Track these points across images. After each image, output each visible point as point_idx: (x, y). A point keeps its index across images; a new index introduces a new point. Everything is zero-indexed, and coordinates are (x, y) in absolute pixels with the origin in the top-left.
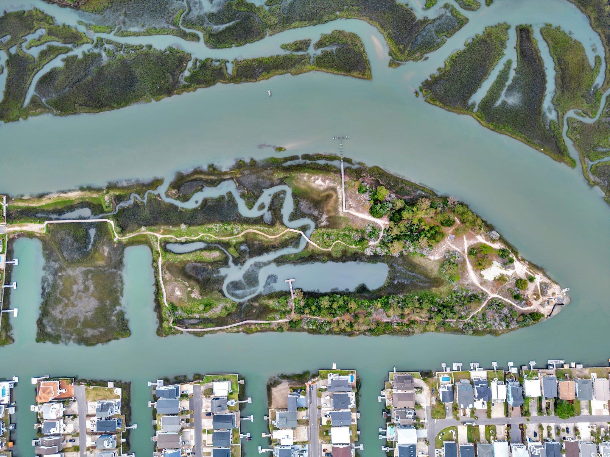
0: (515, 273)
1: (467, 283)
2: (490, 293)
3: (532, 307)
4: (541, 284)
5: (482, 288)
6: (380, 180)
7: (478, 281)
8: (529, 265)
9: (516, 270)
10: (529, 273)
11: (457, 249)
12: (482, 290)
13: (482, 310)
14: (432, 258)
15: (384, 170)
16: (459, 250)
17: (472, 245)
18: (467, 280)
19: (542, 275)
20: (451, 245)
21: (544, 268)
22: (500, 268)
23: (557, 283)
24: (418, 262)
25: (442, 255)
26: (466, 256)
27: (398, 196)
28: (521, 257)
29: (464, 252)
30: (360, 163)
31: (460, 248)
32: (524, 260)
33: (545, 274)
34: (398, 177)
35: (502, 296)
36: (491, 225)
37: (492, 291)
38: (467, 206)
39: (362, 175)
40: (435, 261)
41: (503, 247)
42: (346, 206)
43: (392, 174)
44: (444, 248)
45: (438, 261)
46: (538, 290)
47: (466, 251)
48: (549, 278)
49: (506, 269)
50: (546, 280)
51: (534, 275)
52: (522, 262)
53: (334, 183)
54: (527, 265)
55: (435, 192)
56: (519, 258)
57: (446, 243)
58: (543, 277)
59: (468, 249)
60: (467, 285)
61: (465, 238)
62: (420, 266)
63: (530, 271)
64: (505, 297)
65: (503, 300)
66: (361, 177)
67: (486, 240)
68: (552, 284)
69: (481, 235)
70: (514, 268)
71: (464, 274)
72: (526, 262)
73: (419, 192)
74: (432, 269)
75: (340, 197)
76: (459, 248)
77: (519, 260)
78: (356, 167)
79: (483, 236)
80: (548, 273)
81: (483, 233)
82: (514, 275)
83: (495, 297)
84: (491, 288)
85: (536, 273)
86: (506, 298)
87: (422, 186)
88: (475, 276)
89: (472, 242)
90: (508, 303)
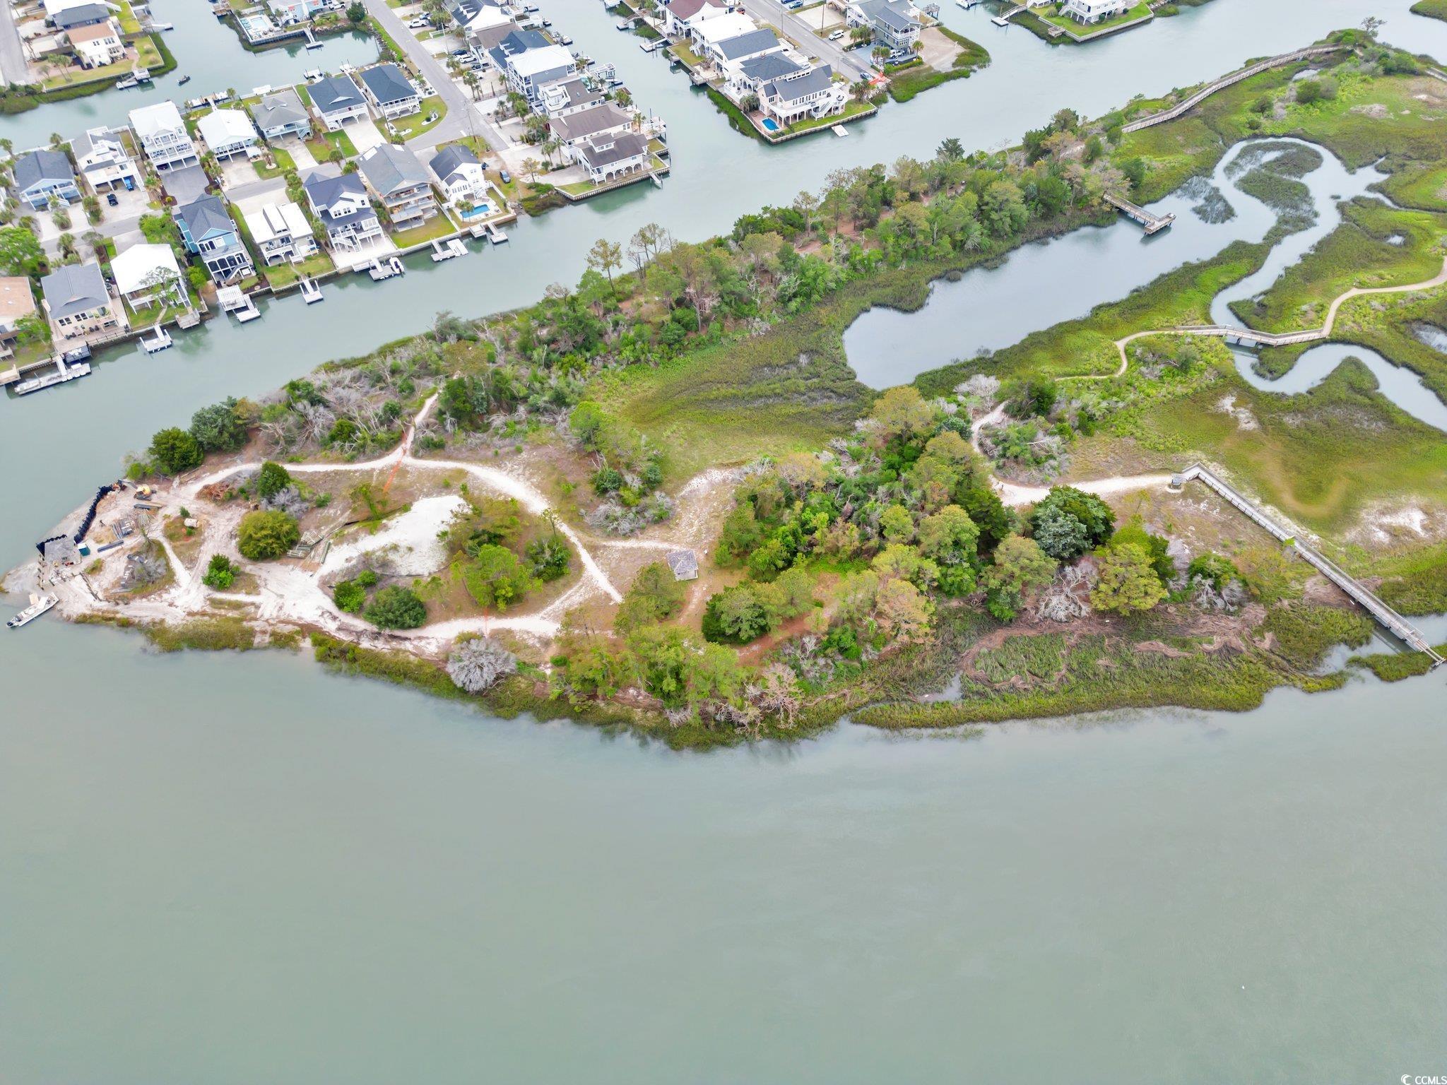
0: (313, 568)
1: (524, 455)
2: (409, 461)
3: (197, 487)
4: (169, 579)
5: (450, 465)
6: (1172, 652)
7: (476, 478)
8: (251, 633)
9: (315, 581)
10: (241, 597)
11: (631, 543)
12: (449, 458)
13: (422, 405)
14: (717, 475)
15: (1197, 712)
16: (620, 544)
17: (568, 586)
18: (528, 465)
19: (170, 622)
20: (665, 546)
21: (168, 656)
22: (395, 548)
23: (83, 620)
24: (765, 439)
25: (683, 498)
26: (574, 540)
27: (1032, 626)
28: (298, 650)
29: (593, 549)
30: (1336, 682)
31: (617, 555)
32: (282, 641)
33: (155, 632)
34: (1105, 713)
35: (350, 471)
36: (510, 717)
37: (400, 471)
38: (674, 738)
39: (1269, 636)
40: (700, 471)
41: (408, 646)
42: (1207, 491)
43: (1148, 712)
44: (691, 525)
45: (685, 478)
46: (179, 555)
47: (585, 557)
48: (126, 624)
49: (366, 558)
50: (143, 609)
51: (215, 603)
52: (287, 629)
53: (1351, 545)
54: (257, 626)
55: (874, 731)
56: (307, 644)
57: (693, 544)
58: (158, 616)
59: (580, 567)
60: (519, 451)
61: (618, 598)
62: (750, 433)
63: (237, 606)
64: (336, 473)
65: (337, 461)
66: (1268, 624)
67: (509, 632)
68: (104, 605)
69: (546, 643)
70: (325, 584)
71: (554, 477)
72: (267, 639)
73: (952, 693)
74: (692, 442)
75: (1269, 509)
76: (624, 550)
77: (307, 629)
78: (1337, 658)
79: (531, 642)
80: (140, 641)
81: (538, 653)
82: (317, 560)
83: (380, 457)
84: (409, 477)
85: (203, 614)
86: (327, 474)
87: (961, 729)
88: (497, 488)
89: (572, 598)
90: (316, 461)
